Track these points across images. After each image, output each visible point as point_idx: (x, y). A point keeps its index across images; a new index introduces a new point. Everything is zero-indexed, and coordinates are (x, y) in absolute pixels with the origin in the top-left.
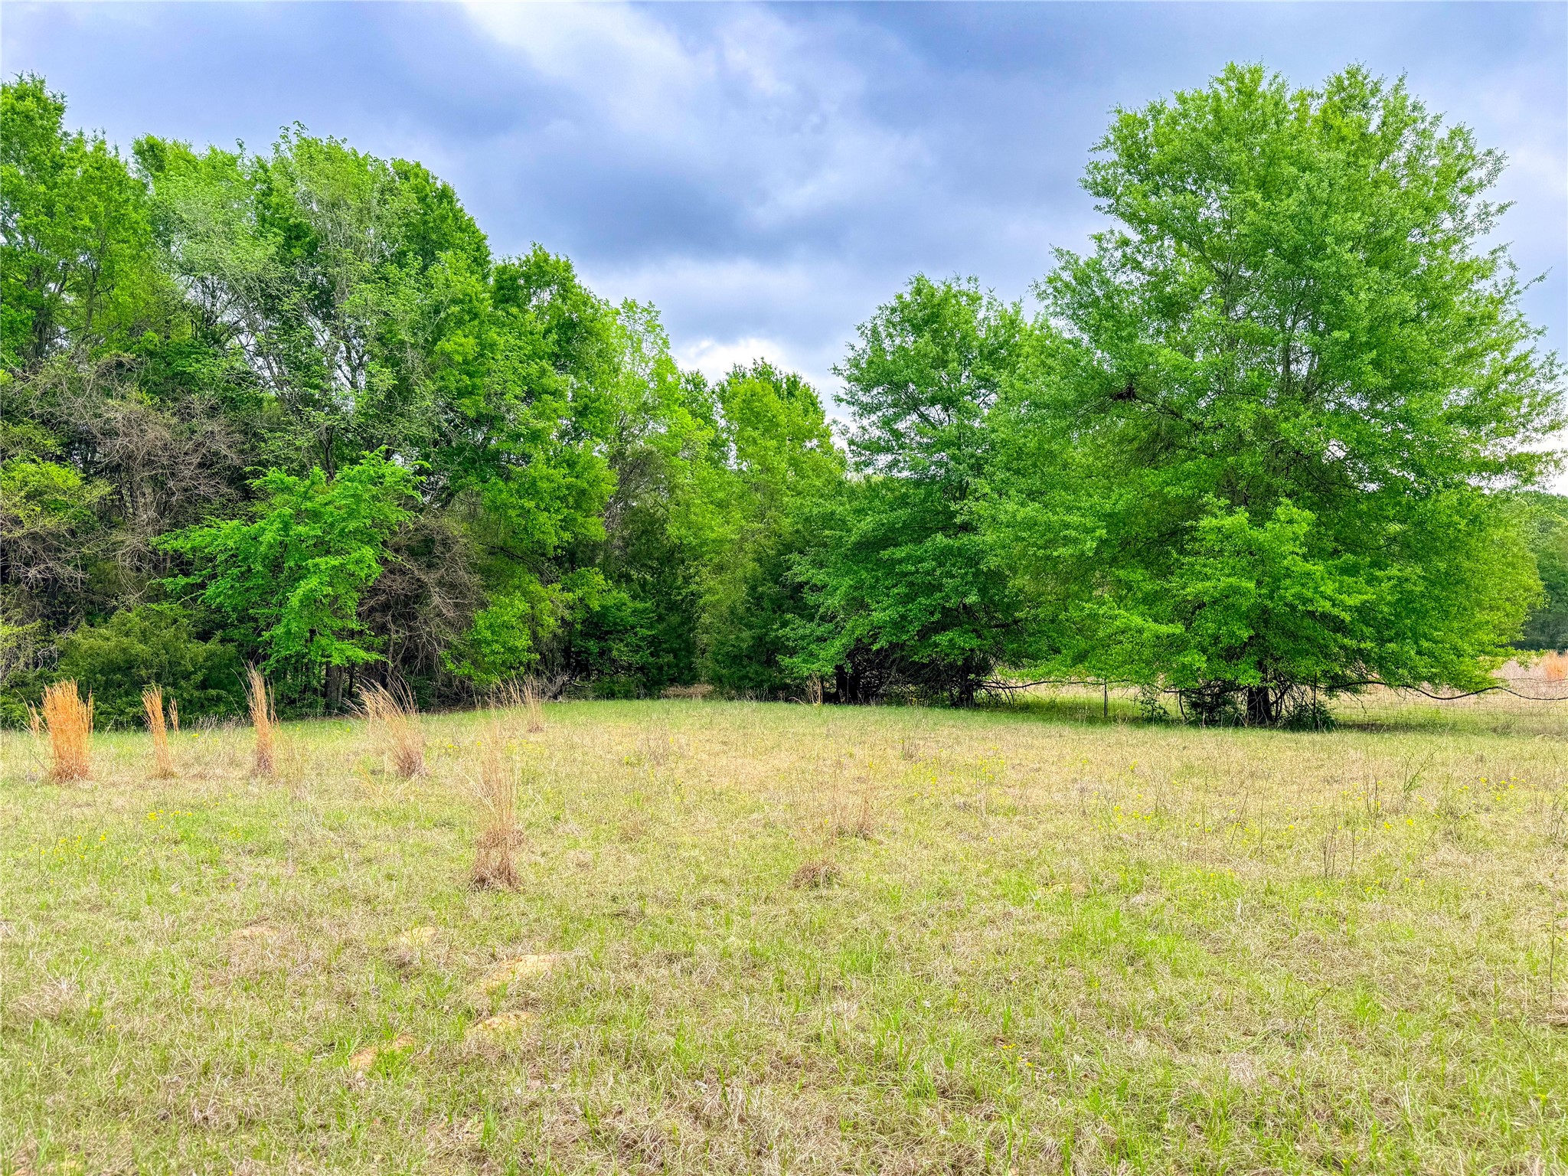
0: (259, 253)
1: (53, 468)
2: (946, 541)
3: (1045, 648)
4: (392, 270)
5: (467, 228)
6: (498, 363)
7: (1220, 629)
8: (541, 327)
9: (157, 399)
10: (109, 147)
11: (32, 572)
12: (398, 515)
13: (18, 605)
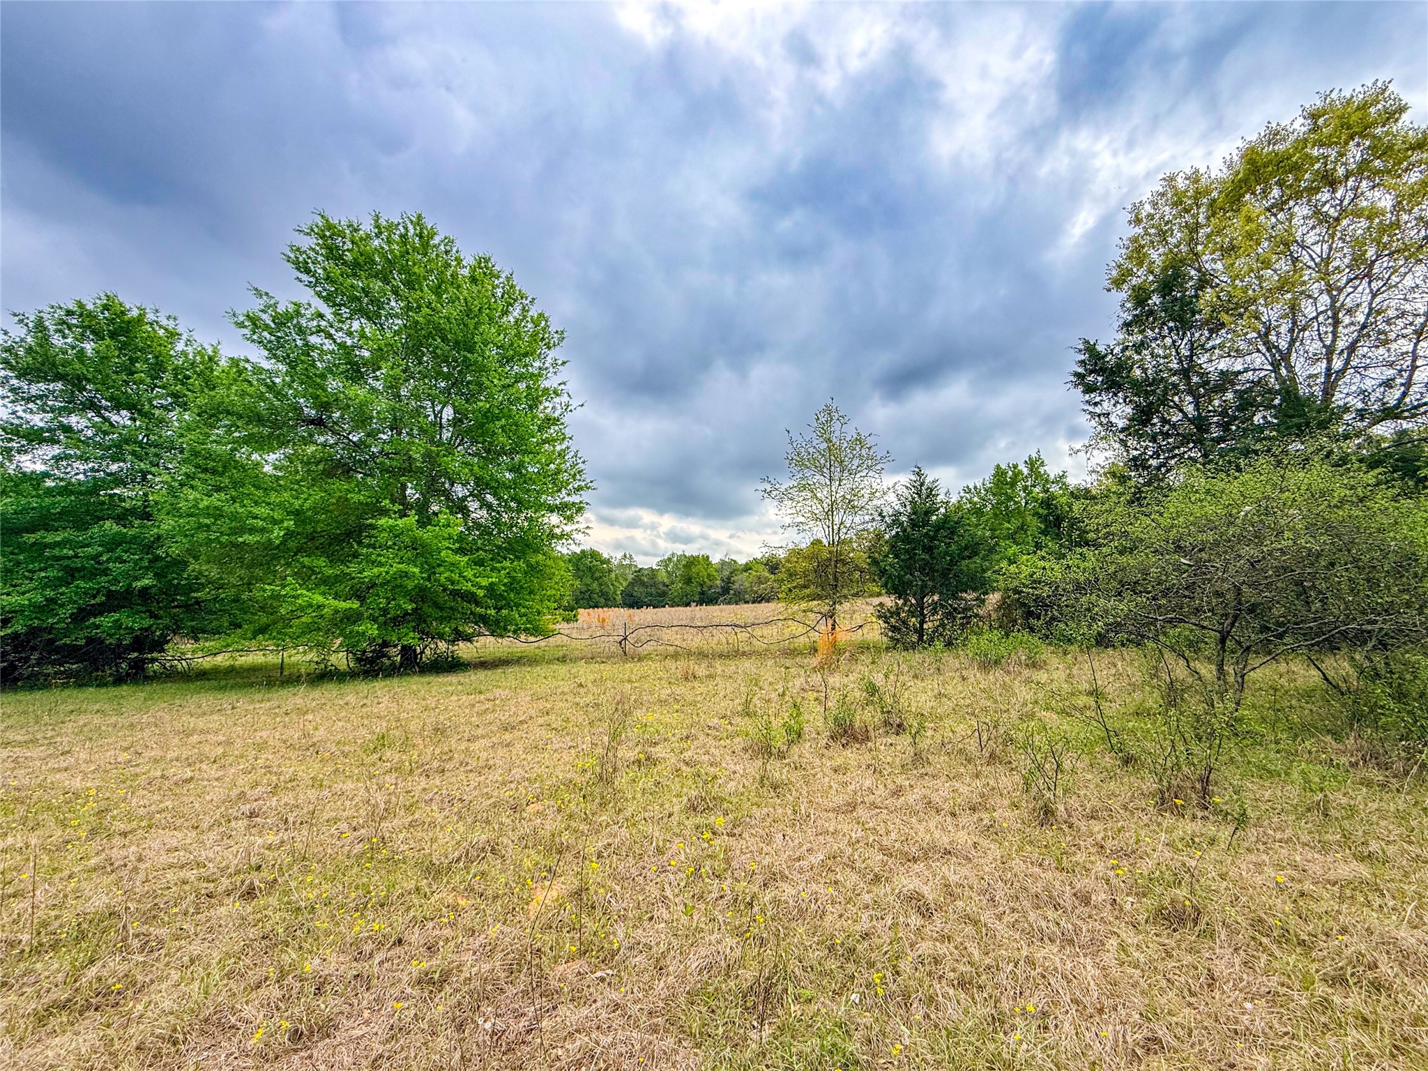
2: (116, 528)
3: (226, 624)
7: (389, 603)
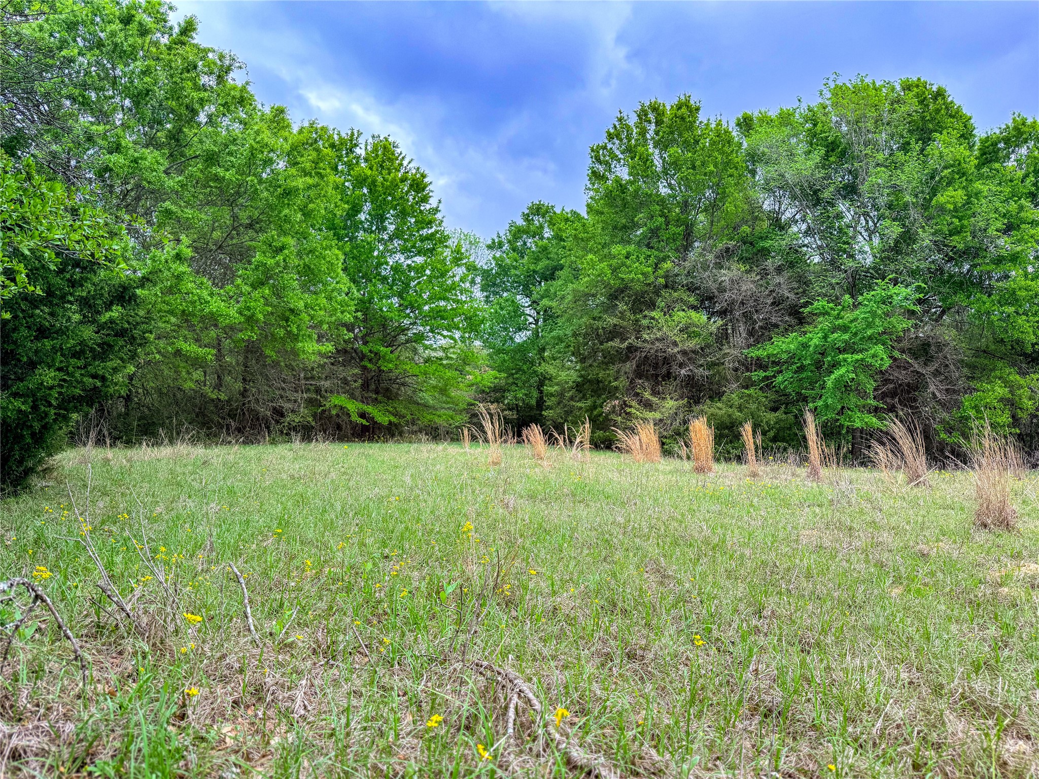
0: (810, 163)
1: (693, 314)
4: (900, 156)
5: (955, 115)
6: (982, 206)
8: (1020, 174)
9: (748, 267)
10: (724, 123)
11: (683, 372)
12: (901, 324)
13: (675, 391)
